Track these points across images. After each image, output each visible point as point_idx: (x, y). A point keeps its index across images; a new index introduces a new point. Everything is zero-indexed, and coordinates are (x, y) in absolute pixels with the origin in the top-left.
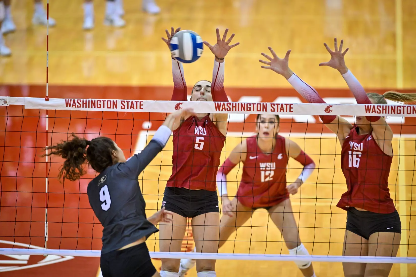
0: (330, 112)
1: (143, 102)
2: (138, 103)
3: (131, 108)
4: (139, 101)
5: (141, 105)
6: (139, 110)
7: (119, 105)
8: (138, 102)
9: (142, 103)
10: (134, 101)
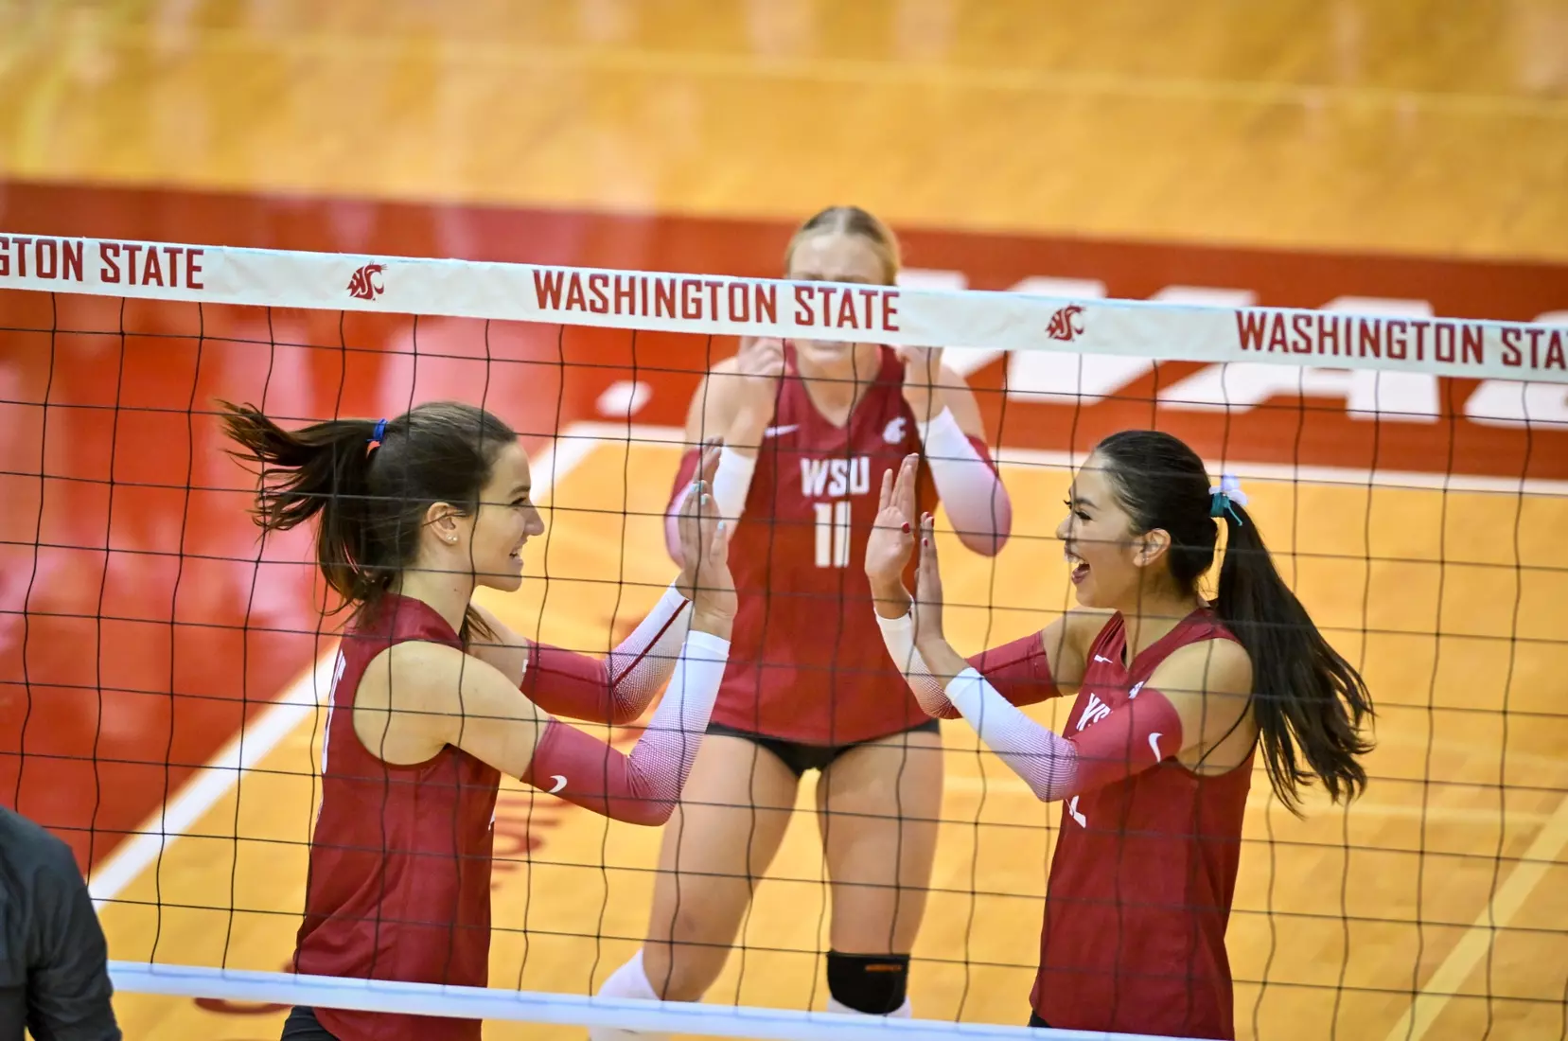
0: (375, 293)
1: (200, 253)
2: (182, 260)
3: (145, 282)
4: (185, 247)
5: (192, 268)
6: (181, 293)
7: (92, 263)
8: (180, 251)
9: (197, 260)
10: (160, 246)
